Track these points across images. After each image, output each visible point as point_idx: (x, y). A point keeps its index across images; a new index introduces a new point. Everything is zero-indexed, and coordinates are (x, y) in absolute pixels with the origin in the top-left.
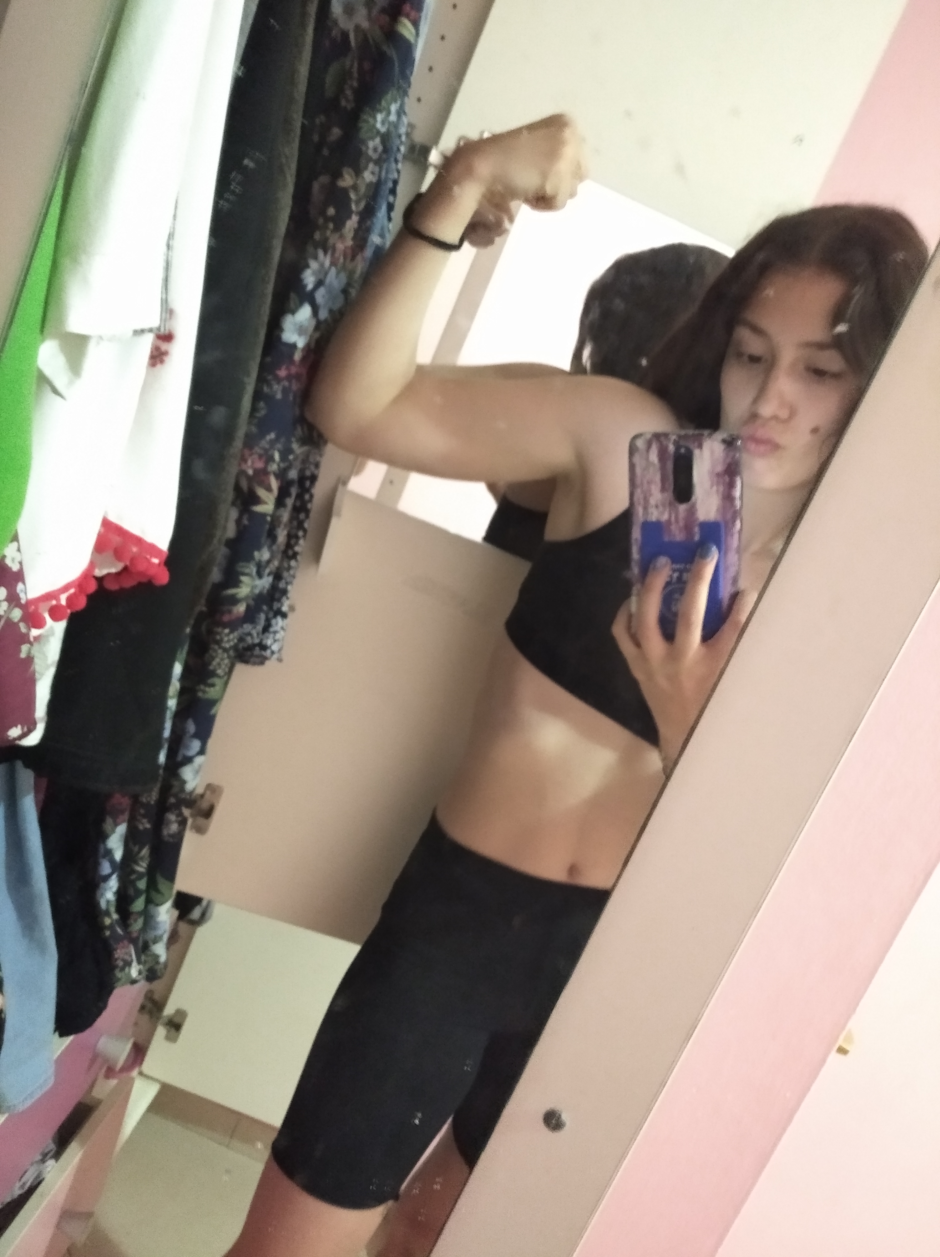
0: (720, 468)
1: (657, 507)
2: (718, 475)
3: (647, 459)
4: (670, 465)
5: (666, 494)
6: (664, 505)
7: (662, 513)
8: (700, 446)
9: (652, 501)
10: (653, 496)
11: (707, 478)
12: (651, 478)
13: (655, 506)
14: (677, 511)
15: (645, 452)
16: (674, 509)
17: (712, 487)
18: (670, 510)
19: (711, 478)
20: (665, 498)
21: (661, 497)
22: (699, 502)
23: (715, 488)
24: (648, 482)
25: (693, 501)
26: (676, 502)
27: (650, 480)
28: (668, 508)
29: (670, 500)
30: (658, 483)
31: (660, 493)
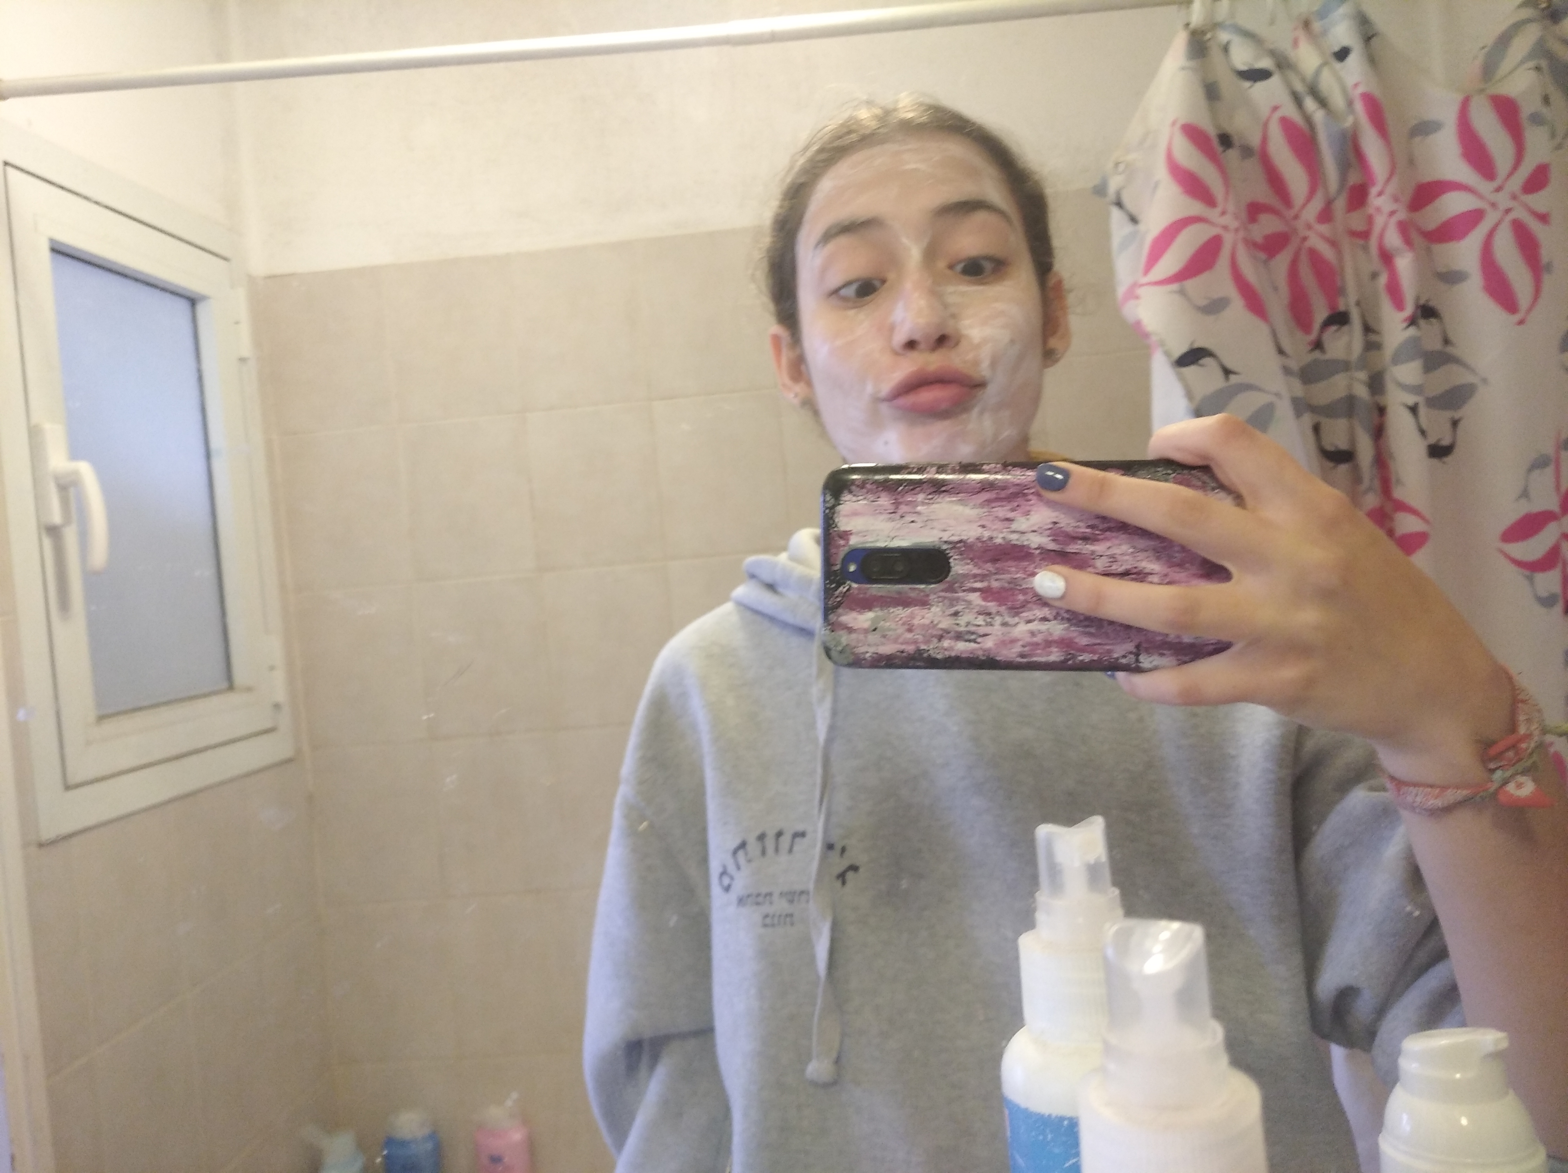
0: (885, 500)
1: (956, 614)
2: (897, 504)
3: (866, 631)
4: (876, 589)
5: (932, 597)
6: (953, 602)
7: (969, 603)
8: (845, 535)
9: (945, 623)
10: (935, 622)
11: (902, 522)
12: (903, 624)
13: (956, 618)
14: (965, 576)
15: (854, 636)
16: (962, 583)
17: (918, 513)
18: (964, 591)
19: (902, 517)
20: (940, 599)
21: (937, 606)
22: (946, 537)
23: (919, 508)
24: (910, 630)
25: (945, 547)
26: (948, 579)
27: (906, 627)
28: (961, 594)
29: (942, 591)
30: (912, 613)
31: (929, 609)
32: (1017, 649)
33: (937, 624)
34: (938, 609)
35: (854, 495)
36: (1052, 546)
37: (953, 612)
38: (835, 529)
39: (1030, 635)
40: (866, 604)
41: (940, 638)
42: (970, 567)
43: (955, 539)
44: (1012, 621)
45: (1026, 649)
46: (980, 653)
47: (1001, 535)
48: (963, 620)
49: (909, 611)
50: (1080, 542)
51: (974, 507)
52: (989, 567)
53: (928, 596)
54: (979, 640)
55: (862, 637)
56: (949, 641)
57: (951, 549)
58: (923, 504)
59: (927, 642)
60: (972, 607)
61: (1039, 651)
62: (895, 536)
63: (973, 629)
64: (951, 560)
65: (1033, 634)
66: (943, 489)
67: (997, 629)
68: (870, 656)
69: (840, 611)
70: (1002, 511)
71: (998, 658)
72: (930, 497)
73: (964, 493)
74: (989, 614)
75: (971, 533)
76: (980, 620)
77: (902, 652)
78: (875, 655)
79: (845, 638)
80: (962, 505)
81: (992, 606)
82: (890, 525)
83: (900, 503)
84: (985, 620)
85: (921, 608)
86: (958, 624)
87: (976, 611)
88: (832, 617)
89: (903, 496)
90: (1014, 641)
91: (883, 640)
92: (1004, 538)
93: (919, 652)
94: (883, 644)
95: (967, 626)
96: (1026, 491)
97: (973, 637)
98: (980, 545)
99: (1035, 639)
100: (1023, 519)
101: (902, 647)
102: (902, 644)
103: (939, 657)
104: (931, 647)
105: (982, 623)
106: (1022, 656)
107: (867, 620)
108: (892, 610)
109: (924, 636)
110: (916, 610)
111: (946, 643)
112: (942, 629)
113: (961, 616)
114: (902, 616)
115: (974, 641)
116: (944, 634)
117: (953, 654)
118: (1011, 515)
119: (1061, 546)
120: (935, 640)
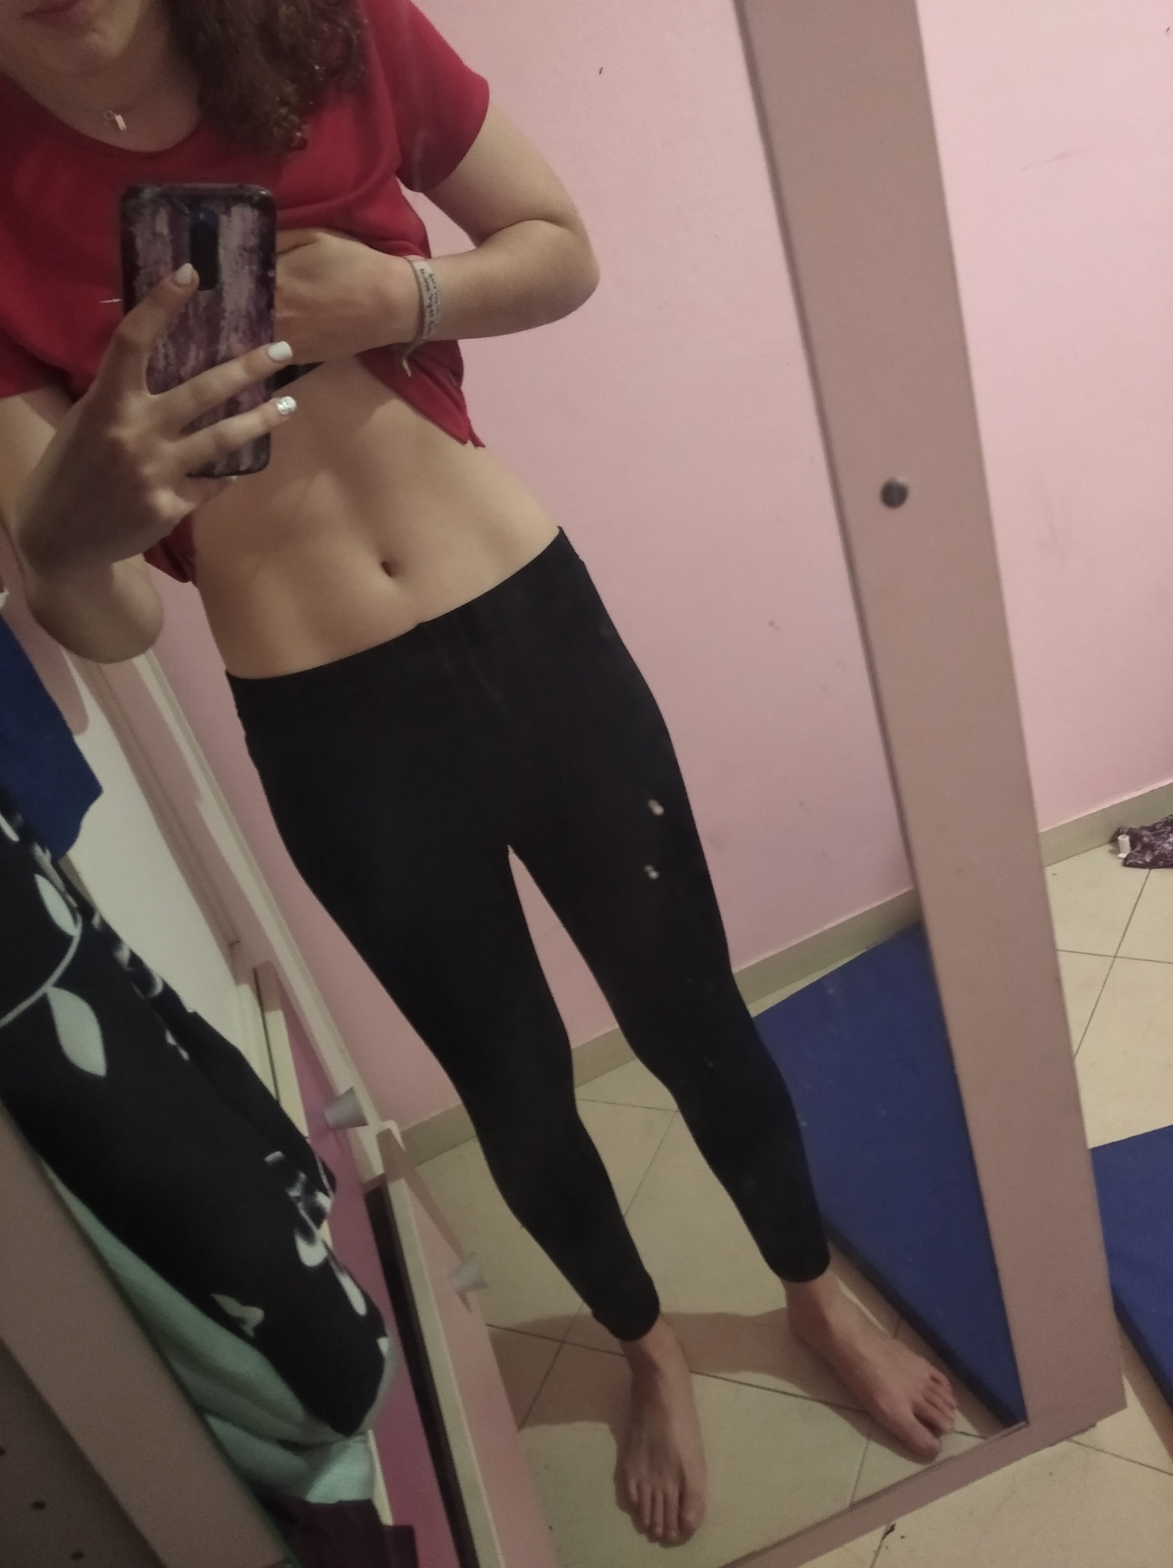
0: (253, 241)
2: (250, 250)
3: (153, 228)
4: (186, 237)
8: (228, 211)
11: (237, 255)
12: (159, 258)
14: (197, 302)
15: (149, 219)
17: (243, 267)
19: (241, 255)
22: (226, 287)
23: (247, 267)
24: (155, 262)
25: (218, 287)
27: (157, 260)
30: (168, 263)
35: (257, 219)
40: (174, 228)
42: (203, 305)
43: (225, 294)
47: (226, 325)
49: (170, 260)
51: (246, 306)
55: (148, 225)
57: (218, 290)
58: (250, 270)
59: (145, 275)
62: (227, 252)
64: (211, 291)
68: (132, 230)
69: (168, 206)
70: (243, 324)
72: (255, 275)
75: (228, 304)
77: (137, 256)
78: (133, 234)
79: (146, 211)
80: (248, 297)
82: (235, 247)
83: (251, 254)
88: (163, 202)
89: (256, 255)
91: (147, 241)
92: (224, 326)
93: (136, 270)
94: (142, 242)
98: (220, 310)
100: (237, 338)
101: (141, 256)
102: (144, 257)
103: (135, 283)
104: (142, 279)
107: (162, 229)
108: (170, 249)
109: (150, 273)
114: (166, 257)
117: (137, 294)
118: (240, 330)
120: (148, 281)
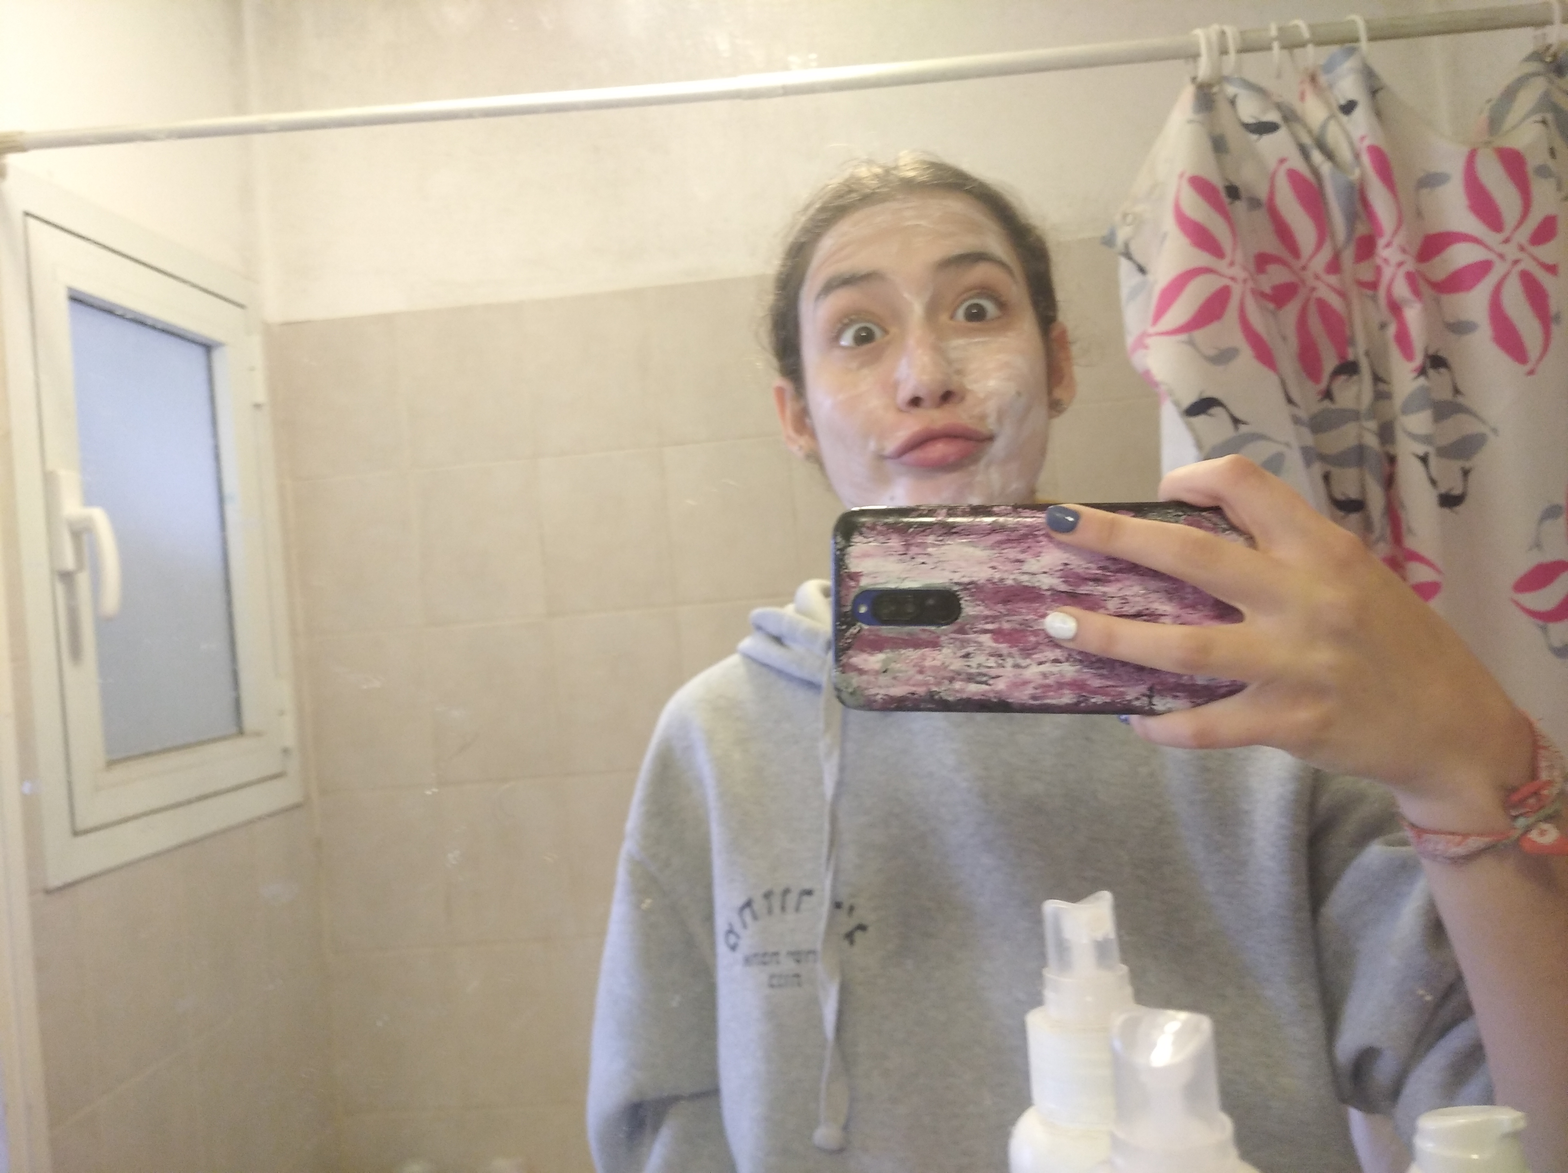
0: (895, 542)
1: (967, 656)
2: (908, 545)
3: (877, 673)
4: (887, 631)
5: (943, 638)
6: (964, 643)
7: (980, 644)
8: (855, 576)
9: (957, 664)
10: (947, 664)
11: (913, 564)
12: (914, 666)
13: (967, 659)
14: (976, 617)
15: (865, 677)
16: (973, 624)
17: (929, 554)
18: (975, 632)
19: (913, 558)
20: (951, 641)
21: (949, 648)
22: (957, 578)
23: (930, 550)
24: (921, 672)
25: (956, 588)
26: (959, 621)
27: (918, 668)
28: (972, 636)
29: (955, 632)
30: (923, 655)
31: (940, 650)
32: (1029, 691)
33: (948, 666)
34: (949, 651)
35: (865, 537)
36: (1063, 587)
37: (962, 654)
38: (846, 571)
39: (1041, 677)
40: (877, 645)
41: (952, 680)
42: (981, 608)
43: (966, 580)
44: (1024, 662)
45: (1038, 691)
46: (992, 695)
47: (1012, 577)
48: (974, 662)
49: (919, 652)
50: (1091, 583)
51: (985, 548)
52: (1000, 608)
53: (938, 637)
54: (991, 682)
55: (872, 679)
56: (960, 683)
57: (962, 590)
58: (934, 545)
59: (938, 684)
60: (983, 648)
61: (1051, 693)
62: (907, 578)
63: (984, 670)
64: (961, 602)
65: (1045, 675)
66: (954, 530)
67: (1008, 672)
68: (881, 698)
69: (850, 652)
70: (1012, 553)
71: (1010, 700)
72: (941, 538)
73: (976, 534)
74: (1000, 656)
75: (981, 574)
76: (992, 662)
77: (913, 694)
78: (885, 697)
79: (856, 680)
80: (973, 546)
81: (1003, 648)
82: (902, 566)
83: (911, 545)
84: (996, 662)
85: (933, 649)
86: (969, 666)
87: (987, 652)
88: (844, 659)
89: (914, 537)
90: (1025, 683)
91: (894, 682)
92: (1014, 579)
93: (931, 694)
94: (893, 686)
95: (978, 668)
96: (1036, 533)
97: (984, 679)
98: (990, 586)
99: (1047, 681)
100: (1033, 561)
101: (913, 689)
102: (914, 685)
103: (951, 699)
104: (943, 689)
105: (993, 665)
106: (1034, 698)
107: (878, 662)
108: (903, 651)
109: (935, 677)
110: (927, 651)
111: (958, 685)
112: (953, 671)
113: (972, 657)
114: (912, 657)
115: (986, 683)
116: (956, 676)
117: (965, 696)
118: (1021, 556)
119: (1071, 588)
120: (947, 682)
